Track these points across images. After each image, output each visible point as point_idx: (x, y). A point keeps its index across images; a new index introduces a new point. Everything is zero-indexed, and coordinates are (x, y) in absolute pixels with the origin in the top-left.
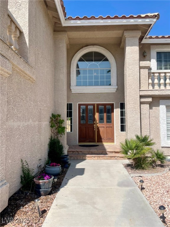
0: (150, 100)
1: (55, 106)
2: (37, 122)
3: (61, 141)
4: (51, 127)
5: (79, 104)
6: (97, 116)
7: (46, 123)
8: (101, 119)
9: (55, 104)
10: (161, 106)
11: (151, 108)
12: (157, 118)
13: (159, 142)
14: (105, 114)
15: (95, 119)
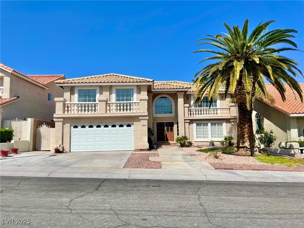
0: (189, 121)
5: (157, 123)
6: (165, 128)
8: (168, 130)
10: (194, 124)
11: (189, 125)
12: (192, 129)
13: (193, 140)
14: (170, 127)
15: (164, 130)
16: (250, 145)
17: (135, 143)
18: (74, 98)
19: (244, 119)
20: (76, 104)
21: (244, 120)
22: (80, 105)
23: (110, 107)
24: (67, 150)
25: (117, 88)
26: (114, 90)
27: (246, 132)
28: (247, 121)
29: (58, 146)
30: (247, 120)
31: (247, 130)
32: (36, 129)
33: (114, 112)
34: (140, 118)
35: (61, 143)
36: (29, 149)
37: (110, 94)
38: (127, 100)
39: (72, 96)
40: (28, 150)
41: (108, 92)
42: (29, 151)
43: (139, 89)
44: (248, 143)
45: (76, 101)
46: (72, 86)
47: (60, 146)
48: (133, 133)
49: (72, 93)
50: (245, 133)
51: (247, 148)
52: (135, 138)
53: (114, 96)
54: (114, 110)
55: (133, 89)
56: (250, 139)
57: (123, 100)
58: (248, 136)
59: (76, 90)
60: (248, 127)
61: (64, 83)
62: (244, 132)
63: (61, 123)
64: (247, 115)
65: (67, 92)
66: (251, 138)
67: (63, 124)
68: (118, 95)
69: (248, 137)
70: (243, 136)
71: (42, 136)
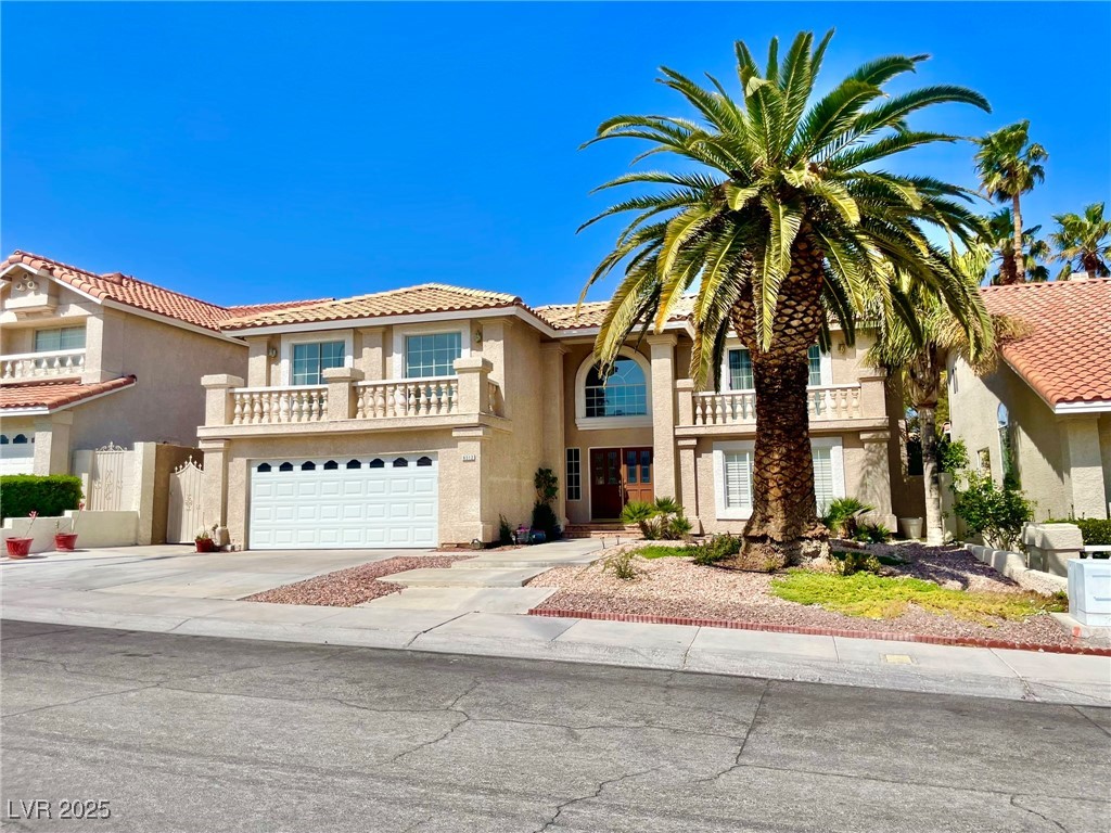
0: (694, 442)
1: (544, 456)
2: (515, 480)
3: (555, 511)
4: (537, 487)
5: (591, 450)
6: (624, 470)
7: (528, 481)
8: (631, 474)
9: (545, 452)
10: (714, 452)
11: (697, 455)
12: (710, 471)
13: (713, 513)
14: (638, 467)
15: (619, 477)
16: (784, 530)
17: (440, 523)
18: (280, 372)
19: (768, 429)
20: (285, 392)
21: (769, 432)
22: (294, 395)
23: (385, 398)
24: (236, 544)
25: (408, 333)
26: (398, 340)
27: (772, 479)
28: (779, 436)
29: (209, 528)
30: (777, 432)
31: (777, 469)
32: (169, 477)
33: (398, 414)
34: (455, 434)
35: (219, 519)
36: (136, 538)
37: (386, 353)
38: (441, 372)
39: (273, 366)
40: (132, 541)
41: (379, 350)
42: (136, 545)
43: (479, 331)
44: (779, 521)
45: (285, 385)
46: (273, 335)
47: (214, 529)
48: (436, 485)
49: (273, 356)
50: (771, 485)
51: (772, 540)
52: (440, 502)
53: (397, 360)
54: (398, 406)
55: (459, 334)
56: (791, 506)
57: (428, 373)
58: (780, 494)
59: (285, 348)
60: (780, 460)
61: (244, 327)
62: (767, 479)
63: (221, 454)
64: (780, 414)
65: (257, 355)
66: (793, 504)
67: (227, 459)
68: (410, 359)
69: (780, 498)
70: (762, 494)
71: (185, 499)
